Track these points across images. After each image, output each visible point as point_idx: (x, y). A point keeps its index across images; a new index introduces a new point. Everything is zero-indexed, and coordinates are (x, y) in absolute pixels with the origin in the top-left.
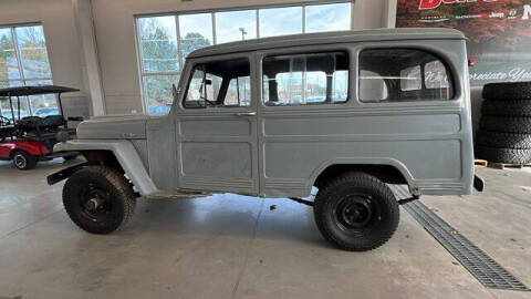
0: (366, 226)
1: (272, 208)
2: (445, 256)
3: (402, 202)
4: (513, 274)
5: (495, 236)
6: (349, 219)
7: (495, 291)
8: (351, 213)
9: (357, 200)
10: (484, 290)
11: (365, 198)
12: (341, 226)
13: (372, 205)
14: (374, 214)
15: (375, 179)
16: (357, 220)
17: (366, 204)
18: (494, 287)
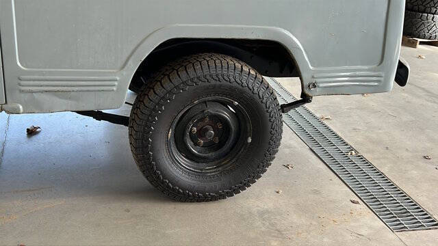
0: (226, 155)
1: (32, 132)
2: (339, 192)
3: (286, 108)
4: (424, 207)
5: (405, 154)
6: (196, 144)
7: (404, 236)
8: (202, 133)
9: (213, 109)
10: (391, 236)
11: (225, 104)
12: (183, 161)
13: (237, 116)
14: (241, 134)
15: (246, 69)
16: (210, 146)
17: (226, 115)
18: (403, 229)
